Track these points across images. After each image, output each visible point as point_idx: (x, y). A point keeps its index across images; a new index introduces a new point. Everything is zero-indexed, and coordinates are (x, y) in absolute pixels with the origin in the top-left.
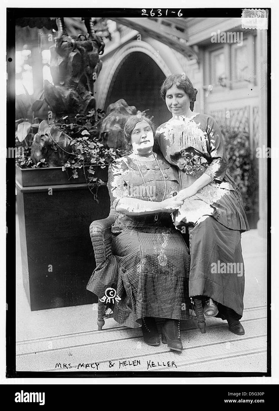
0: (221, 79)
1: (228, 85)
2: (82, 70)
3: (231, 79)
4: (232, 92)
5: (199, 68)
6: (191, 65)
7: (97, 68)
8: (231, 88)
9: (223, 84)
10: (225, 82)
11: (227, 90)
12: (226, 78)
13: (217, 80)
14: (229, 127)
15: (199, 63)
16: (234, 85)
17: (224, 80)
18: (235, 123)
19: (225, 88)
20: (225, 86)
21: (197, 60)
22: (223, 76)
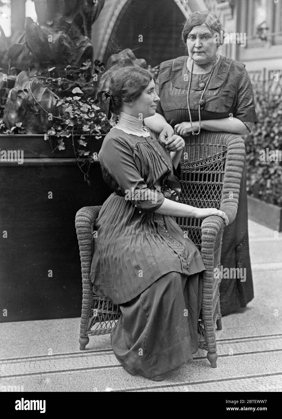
0: (260, 30)
1: (269, 38)
2: (77, 7)
3: (273, 31)
4: (274, 47)
5: (232, 14)
6: (222, 9)
7: (98, 5)
8: (273, 43)
9: (263, 36)
10: (265, 33)
11: (268, 44)
12: (267, 29)
13: (255, 31)
14: (268, 93)
15: (232, 7)
16: (278, 39)
17: (265, 31)
18: (276, 88)
19: (264, 42)
20: (265, 39)
21: (230, 3)
22: (264, 26)
